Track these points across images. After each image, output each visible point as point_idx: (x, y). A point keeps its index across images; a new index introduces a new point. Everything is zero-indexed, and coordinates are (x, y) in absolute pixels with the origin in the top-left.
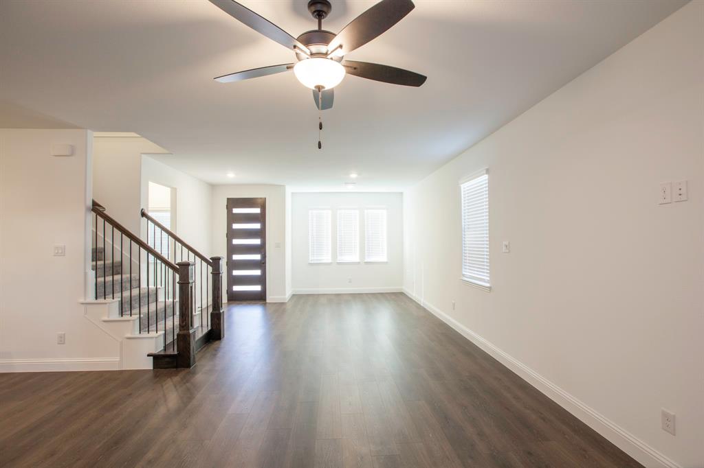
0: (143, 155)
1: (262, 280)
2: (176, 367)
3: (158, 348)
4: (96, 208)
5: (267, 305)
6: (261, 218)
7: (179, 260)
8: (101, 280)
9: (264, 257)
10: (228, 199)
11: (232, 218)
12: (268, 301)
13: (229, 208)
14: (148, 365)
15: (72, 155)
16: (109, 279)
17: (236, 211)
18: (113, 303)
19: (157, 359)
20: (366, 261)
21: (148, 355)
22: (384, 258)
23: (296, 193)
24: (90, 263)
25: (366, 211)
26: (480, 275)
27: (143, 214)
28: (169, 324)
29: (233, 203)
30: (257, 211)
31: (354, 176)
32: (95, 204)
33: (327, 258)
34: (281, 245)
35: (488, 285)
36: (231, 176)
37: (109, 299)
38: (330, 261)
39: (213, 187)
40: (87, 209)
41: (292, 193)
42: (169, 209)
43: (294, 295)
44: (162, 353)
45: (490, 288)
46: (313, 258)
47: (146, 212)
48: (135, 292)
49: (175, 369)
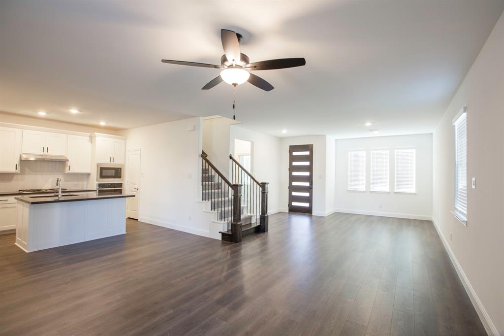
0: (231, 126)
1: (309, 200)
2: (231, 241)
3: (225, 230)
4: (204, 155)
5: (313, 217)
6: (310, 158)
7: (234, 183)
8: (204, 191)
9: (311, 184)
10: (290, 146)
11: (293, 159)
12: (313, 214)
13: (291, 151)
14: (219, 237)
15: (194, 130)
16: (213, 191)
17: (295, 154)
18: (208, 203)
19: (223, 235)
20: (396, 191)
21: (220, 232)
22: (413, 190)
23: (338, 140)
24: (201, 183)
25: (396, 151)
26: (462, 210)
27: (231, 158)
28: (230, 219)
29: (293, 148)
30: (307, 153)
31: (368, 124)
32: (203, 153)
33: (362, 187)
34: (323, 177)
35: (465, 219)
36: (284, 132)
37: (207, 201)
38: (364, 190)
39: (281, 139)
40: (199, 156)
41: (336, 140)
42: (250, 154)
43: (335, 213)
44: (227, 233)
45: (466, 222)
46: (351, 187)
47: (233, 156)
48: (227, 199)
49: (230, 242)
